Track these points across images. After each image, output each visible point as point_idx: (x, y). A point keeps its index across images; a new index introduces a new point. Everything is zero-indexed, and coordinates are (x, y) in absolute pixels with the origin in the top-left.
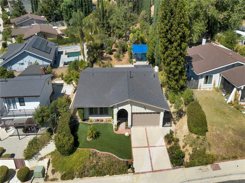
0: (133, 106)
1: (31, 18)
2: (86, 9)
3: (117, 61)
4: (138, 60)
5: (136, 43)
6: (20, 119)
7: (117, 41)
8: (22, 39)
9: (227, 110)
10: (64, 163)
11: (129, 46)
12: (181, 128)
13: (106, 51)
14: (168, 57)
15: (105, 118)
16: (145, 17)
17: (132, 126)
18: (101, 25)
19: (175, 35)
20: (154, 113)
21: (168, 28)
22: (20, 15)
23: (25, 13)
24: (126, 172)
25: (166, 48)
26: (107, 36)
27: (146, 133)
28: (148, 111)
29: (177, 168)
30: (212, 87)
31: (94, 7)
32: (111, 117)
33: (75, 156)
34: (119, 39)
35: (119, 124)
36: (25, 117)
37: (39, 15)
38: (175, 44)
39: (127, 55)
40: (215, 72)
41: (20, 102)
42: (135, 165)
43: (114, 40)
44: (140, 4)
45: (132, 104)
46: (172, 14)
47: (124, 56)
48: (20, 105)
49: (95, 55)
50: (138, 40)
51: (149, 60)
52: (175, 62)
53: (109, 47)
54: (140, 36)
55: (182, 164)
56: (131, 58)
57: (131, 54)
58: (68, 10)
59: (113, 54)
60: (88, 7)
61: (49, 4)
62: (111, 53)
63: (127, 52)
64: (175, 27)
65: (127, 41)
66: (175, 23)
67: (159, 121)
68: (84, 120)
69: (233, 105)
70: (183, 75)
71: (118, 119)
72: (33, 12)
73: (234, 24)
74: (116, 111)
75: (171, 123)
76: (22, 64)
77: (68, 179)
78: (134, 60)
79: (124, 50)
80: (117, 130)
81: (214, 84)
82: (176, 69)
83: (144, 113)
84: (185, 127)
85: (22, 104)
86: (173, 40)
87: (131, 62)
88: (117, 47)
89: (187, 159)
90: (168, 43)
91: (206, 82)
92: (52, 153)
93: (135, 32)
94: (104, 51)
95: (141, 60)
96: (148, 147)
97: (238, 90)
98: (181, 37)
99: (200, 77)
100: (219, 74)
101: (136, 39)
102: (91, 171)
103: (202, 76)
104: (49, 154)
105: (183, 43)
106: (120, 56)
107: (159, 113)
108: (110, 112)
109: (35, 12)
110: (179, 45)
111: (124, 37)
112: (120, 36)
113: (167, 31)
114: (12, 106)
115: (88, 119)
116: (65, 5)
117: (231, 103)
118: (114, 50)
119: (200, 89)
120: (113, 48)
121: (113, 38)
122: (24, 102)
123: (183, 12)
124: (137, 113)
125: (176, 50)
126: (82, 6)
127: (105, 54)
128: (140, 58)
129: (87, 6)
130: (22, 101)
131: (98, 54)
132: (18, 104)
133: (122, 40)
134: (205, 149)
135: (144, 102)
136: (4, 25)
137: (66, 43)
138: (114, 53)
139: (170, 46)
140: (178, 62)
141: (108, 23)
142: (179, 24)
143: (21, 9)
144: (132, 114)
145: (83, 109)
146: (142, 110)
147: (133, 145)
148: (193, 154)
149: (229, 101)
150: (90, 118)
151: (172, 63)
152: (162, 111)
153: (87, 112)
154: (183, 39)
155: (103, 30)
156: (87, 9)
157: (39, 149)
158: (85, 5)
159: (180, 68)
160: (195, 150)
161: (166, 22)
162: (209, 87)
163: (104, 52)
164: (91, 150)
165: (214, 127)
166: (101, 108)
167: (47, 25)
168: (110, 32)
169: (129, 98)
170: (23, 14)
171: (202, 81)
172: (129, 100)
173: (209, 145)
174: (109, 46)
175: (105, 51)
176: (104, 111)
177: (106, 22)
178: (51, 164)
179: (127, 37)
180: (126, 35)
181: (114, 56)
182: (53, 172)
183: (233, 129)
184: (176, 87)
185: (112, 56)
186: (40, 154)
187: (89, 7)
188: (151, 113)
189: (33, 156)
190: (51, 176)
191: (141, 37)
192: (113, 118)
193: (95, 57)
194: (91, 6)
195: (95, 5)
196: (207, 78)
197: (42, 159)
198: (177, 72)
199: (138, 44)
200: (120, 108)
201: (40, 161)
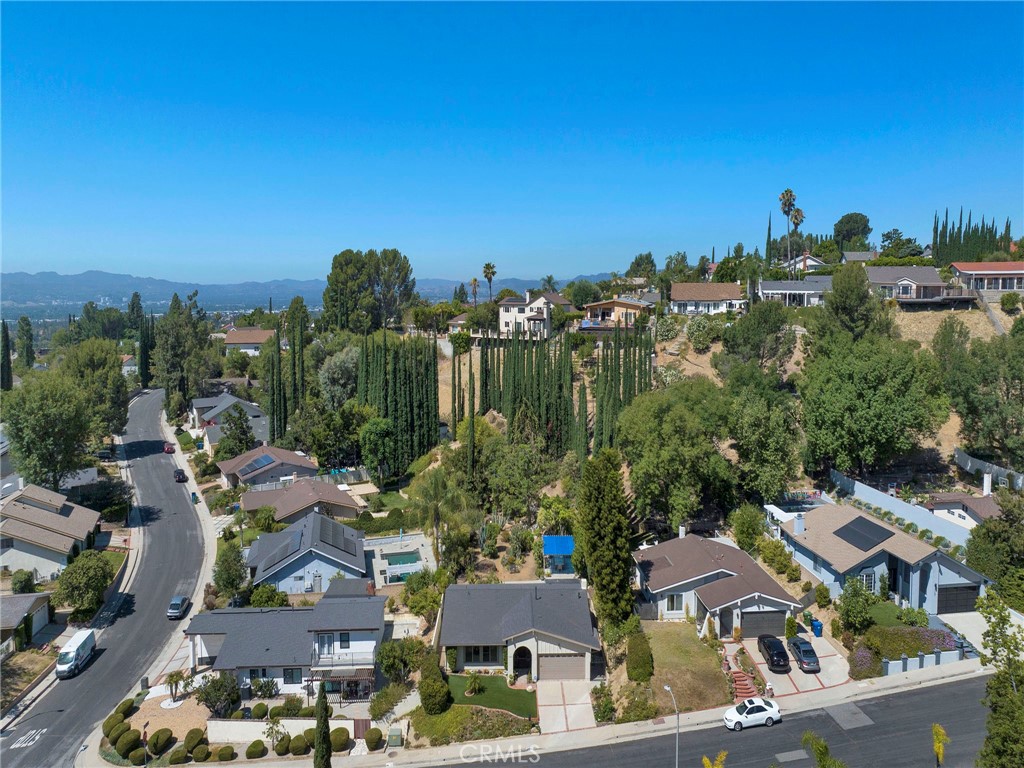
0: (540, 642)
1: (278, 462)
2: (421, 436)
3: (508, 573)
4: (556, 570)
5: (553, 531)
6: (343, 671)
7: (507, 525)
8: (273, 519)
9: (694, 648)
10: (433, 725)
11: (535, 537)
12: (618, 677)
13: (483, 550)
14: (596, 561)
15: (492, 669)
16: (574, 468)
17: (538, 679)
18: (466, 486)
19: (605, 526)
20: (575, 655)
21: (594, 514)
22: (241, 451)
23: (253, 444)
24: (528, 732)
25: (594, 547)
26: (483, 512)
27: (562, 689)
28: (564, 651)
29: (603, 725)
30: (685, 616)
31: (442, 430)
32: (503, 667)
33: (449, 715)
34: (512, 519)
35: (516, 677)
36: (351, 667)
37: (287, 449)
38: (607, 540)
39: (531, 559)
40: (687, 588)
41: (341, 641)
42: (541, 724)
43: (500, 524)
44: (563, 432)
45: (539, 637)
46: (600, 493)
47: (524, 563)
48: (341, 648)
49: (462, 559)
50: (557, 524)
51: (578, 570)
52: (608, 570)
53: (489, 542)
54: (561, 516)
55: (610, 719)
56: (541, 566)
57: (540, 557)
58: (380, 442)
59: (498, 557)
60: (428, 432)
61: (332, 427)
62: (494, 556)
63: (531, 553)
64: (603, 514)
65: (532, 525)
66: (605, 507)
67: (584, 671)
68: (455, 672)
69: (707, 641)
70: (625, 592)
71: (515, 667)
72: (273, 441)
73: (767, 491)
74: (511, 650)
75: (604, 674)
76: (301, 578)
77: (441, 745)
78: (547, 571)
79: (525, 549)
80: (513, 684)
81: (687, 612)
82: (612, 581)
83: (558, 655)
84: (625, 676)
85: (344, 644)
86: (603, 533)
87: (540, 575)
88: (507, 540)
89: (619, 714)
90: (597, 538)
91: (671, 607)
92: (412, 714)
93: (550, 507)
94: (476, 550)
95: (564, 569)
96: (564, 704)
97: (713, 615)
98: (615, 529)
99: (659, 597)
100: (693, 592)
101: (553, 522)
102: (476, 734)
103: (662, 596)
104: (408, 715)
105: (620, 539)
106: (516, 562)
107: (583, 655)
108: (501, 656)
109: (278, 442)
110: (613, 542)
111: (525, 514)
112: (515, 514)
113: (594, 519)
114: (326, 650)
115: (463, 671)
116: (373, 429)
117: (704, 639)
118: (502, 549)
119: (662, 619)
120: (500, 543)
121: (497, 518)
122: (348, 641)
123: (614, 492)
124: (546, 656)
125: (608, 549)
126: (413, 431)
127: (481, 558)
128: (560, 567)
129: (425, 429)
130: (345, 640)
131: (468, 557)
132: (337, 644)
133: (519, 522)
134: (646, 699)
135: (558, 634)
136: (200, 479)
137: (380, 528)
138: (502, 554)
139: (599, 544)
140: (614, 570)
141: (485, 481)
142: (610, 509)
143: (244, 433)
144: (539, 656)
145: (455, 648)
146: (554, 649)
147: (540, 702)
148: (628, 707)
149: (701, 636)
150: (466, 668)
151: (604, 571)
152: (587, 649)
153: (462, 656)
154: (618, 533)
155: (473, 497)
156: (424, 435)
157: (393, 704)
158: (421, 426)
159: (617, 579)
160: (631, 703)
161: (591, 505)
162: (677, 617)
163: (478, 553)
164: (474, 706)
165: (665, 670)
166: (486, 649)
167: (318, 478)
168: (489, 502)
169: (533, 627)
170: (248, 448)
171: (663, 604)
172: (533, 630)
173: (654, 693)
174: (490, 537)
175: (479, 550)
176: (491, 654)
177: (480, 477)
178: (412, 728)
179: (532, 515)
180: (528, 510)
181: (502, 562)
182: (417, 737)
183: (692, 672)
184: (614, 612)
185: (497, 563)
186: (393, 713)
187: (430, 429)
188: (570, 655)
189: (383, 715)
190: (414, 743)
191: (563, 519)
192: (506, 669)
193: (463, 563)
194: (436, 429)
195: (444, 425)
196: (671, 599)
197: (396, 721)
198: (613, 586)
199: (557, 533)
200: (519, 645)
201: (394, 724)
